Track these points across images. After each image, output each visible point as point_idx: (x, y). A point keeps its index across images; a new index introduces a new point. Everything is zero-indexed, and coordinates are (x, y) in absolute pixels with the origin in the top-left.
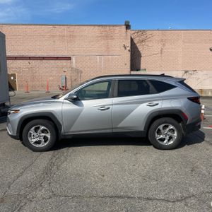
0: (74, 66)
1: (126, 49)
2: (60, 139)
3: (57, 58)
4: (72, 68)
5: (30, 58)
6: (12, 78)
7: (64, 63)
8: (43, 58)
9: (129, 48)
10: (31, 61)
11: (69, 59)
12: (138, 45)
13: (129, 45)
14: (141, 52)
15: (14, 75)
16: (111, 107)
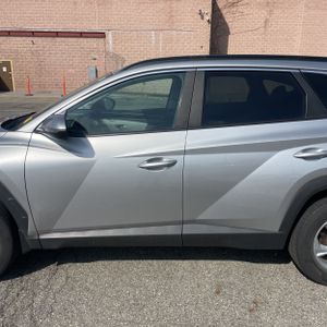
0: (111, 50)
1: (202, 18)
2: (24, 250)
3: (81, 35)
4: (107, 53)
5: (33, 34)
6: (5, 69)
7: (93, 42)
8: (57, 34)
9: (208, 17)
10: (35, 39)
11: (102, 35)
12: (224, 12)
13: (210, 10)
14: (230, 25)
15: (7, 64)
16: (179, 158)
